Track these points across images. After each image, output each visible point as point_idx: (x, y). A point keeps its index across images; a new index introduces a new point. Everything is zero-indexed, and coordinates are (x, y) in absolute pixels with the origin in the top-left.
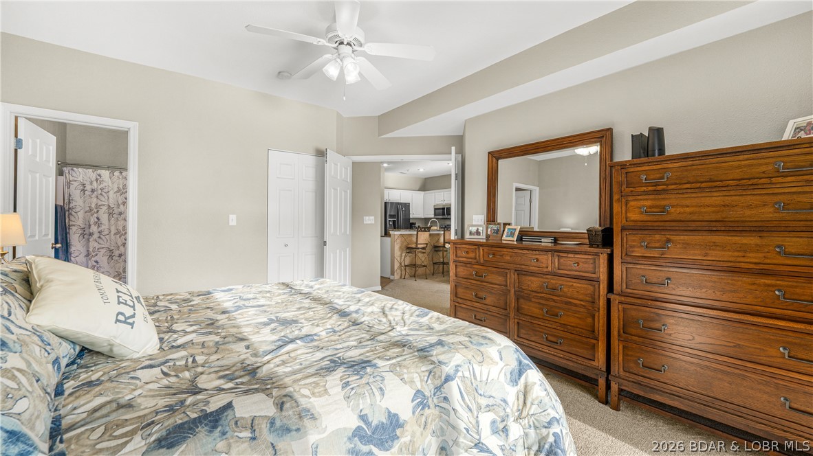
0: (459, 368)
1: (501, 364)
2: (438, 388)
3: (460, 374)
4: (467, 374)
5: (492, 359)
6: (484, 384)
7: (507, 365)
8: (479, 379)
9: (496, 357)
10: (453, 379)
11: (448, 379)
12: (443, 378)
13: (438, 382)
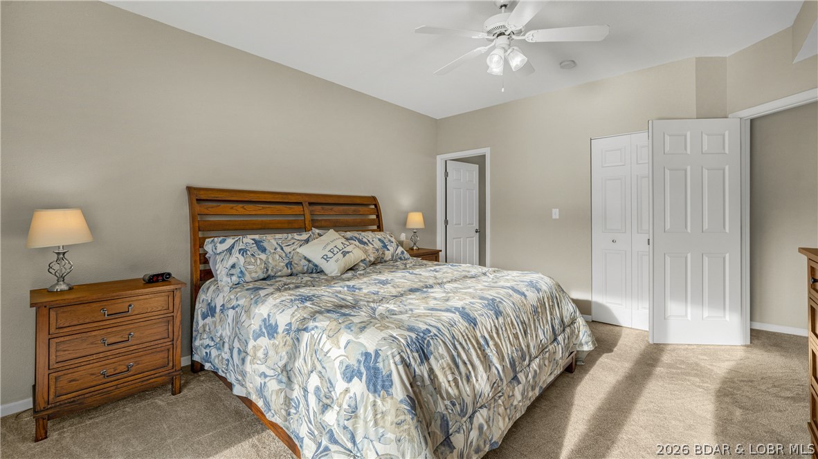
0: (315, 329)
1: (342, 352)
2: (299, 330)
3: (313, 332)
4: (316, 336)
5: (338, 342)
6: (323, 354)
7: (347, 357)
8: (321, 346)
9: (343, 344)
10: (307, 332)
11: (305, 330)
12: (305, 327)
13: (301, 327)
